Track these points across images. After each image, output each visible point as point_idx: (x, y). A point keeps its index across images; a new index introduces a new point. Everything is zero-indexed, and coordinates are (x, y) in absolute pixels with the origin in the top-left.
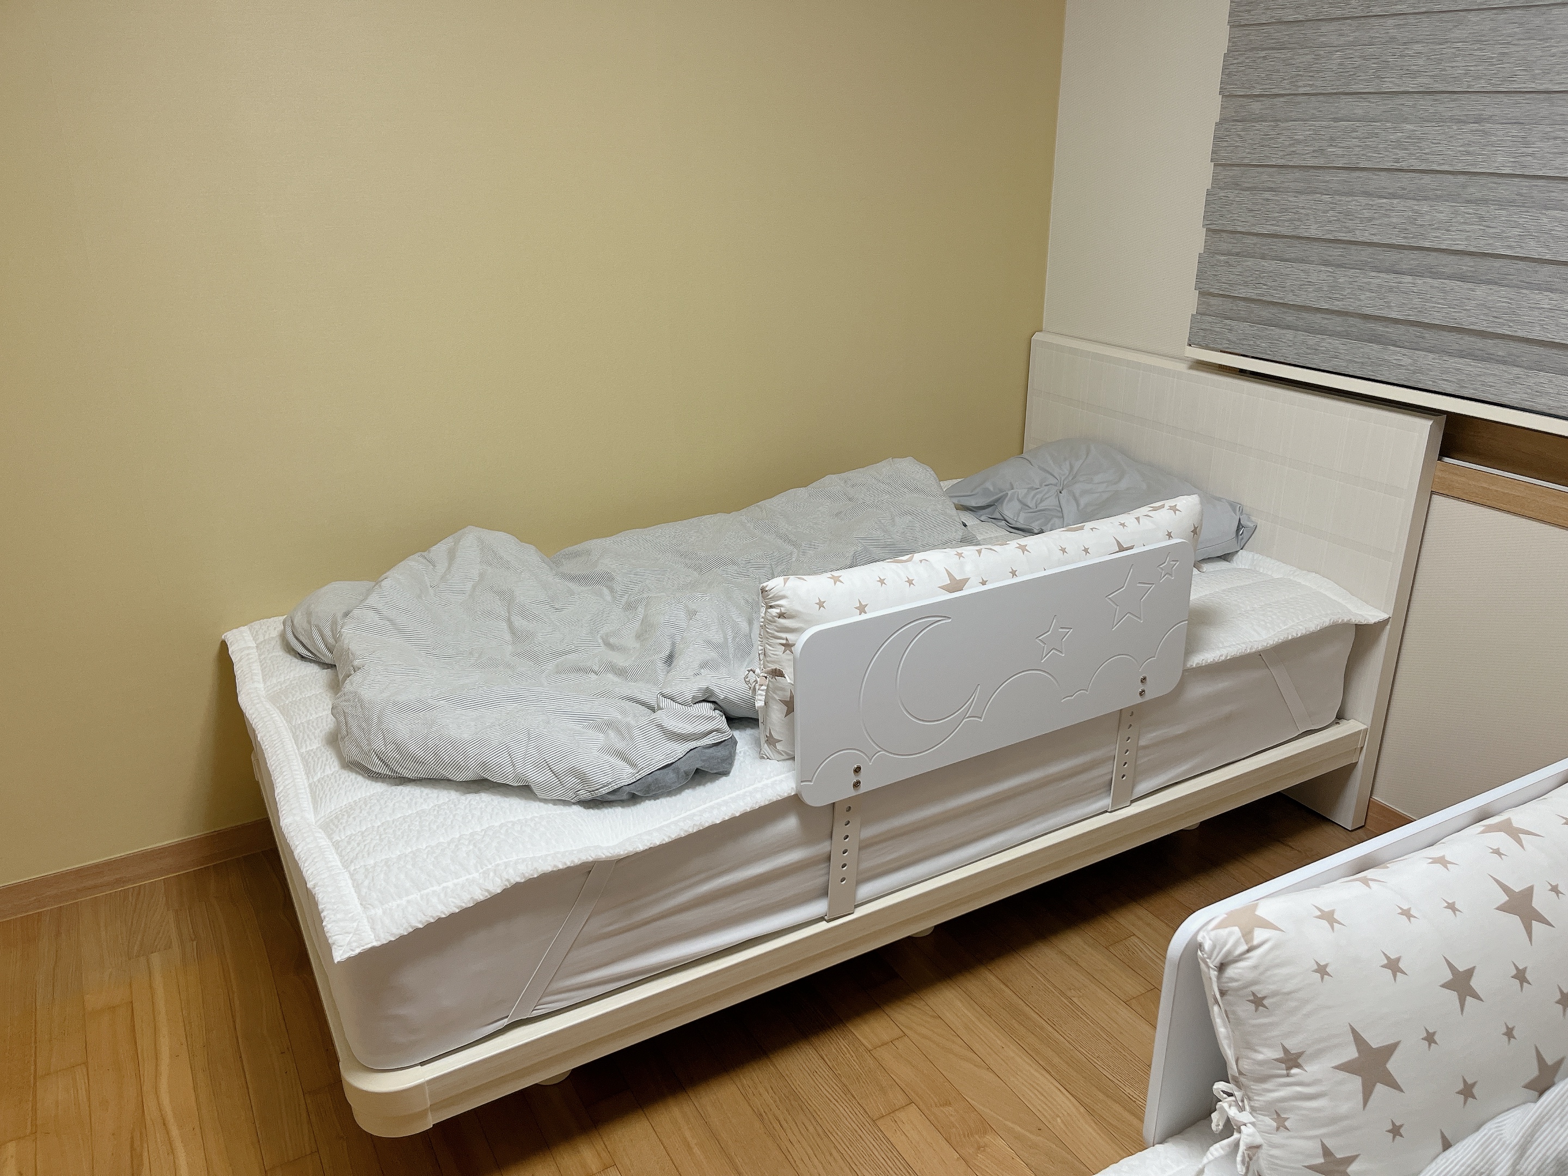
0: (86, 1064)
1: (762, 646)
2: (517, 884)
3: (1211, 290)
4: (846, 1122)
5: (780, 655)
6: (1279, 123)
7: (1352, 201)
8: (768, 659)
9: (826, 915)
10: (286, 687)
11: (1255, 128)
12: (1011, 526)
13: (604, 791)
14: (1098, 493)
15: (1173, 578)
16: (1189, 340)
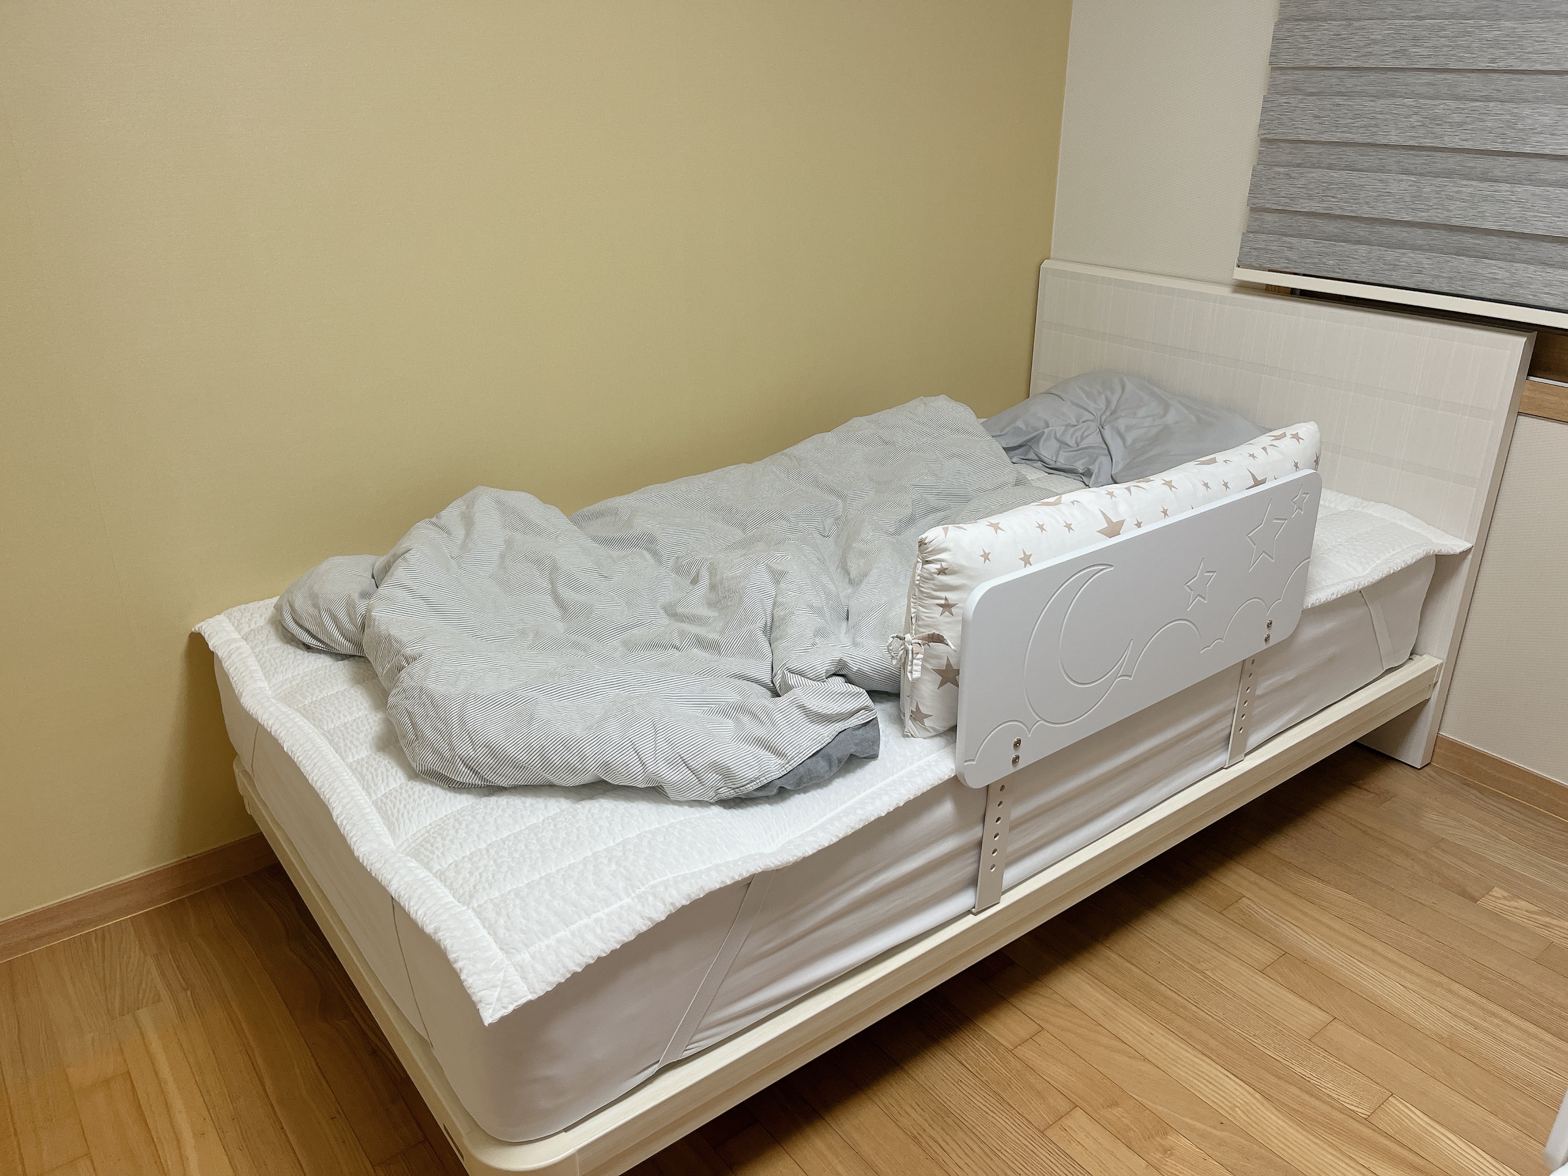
0: (88, 1155)
1: (915, 608)
2: (683, 907)
3: (1268, 206)
4: (1011, 1136)
5: (936, 618)
6: (1352, 22)
7: (1440, 104)
8: (920, 623)
9: (974, 908)
10: (298, 684)
11: (1323, 27)
12: (1049, 466)
13: (751, 787)
14: (1146, 427)
15: (1303, 512)
16: (1239, 261)
